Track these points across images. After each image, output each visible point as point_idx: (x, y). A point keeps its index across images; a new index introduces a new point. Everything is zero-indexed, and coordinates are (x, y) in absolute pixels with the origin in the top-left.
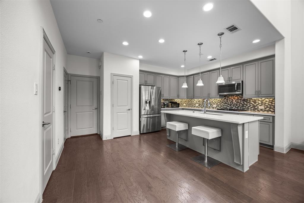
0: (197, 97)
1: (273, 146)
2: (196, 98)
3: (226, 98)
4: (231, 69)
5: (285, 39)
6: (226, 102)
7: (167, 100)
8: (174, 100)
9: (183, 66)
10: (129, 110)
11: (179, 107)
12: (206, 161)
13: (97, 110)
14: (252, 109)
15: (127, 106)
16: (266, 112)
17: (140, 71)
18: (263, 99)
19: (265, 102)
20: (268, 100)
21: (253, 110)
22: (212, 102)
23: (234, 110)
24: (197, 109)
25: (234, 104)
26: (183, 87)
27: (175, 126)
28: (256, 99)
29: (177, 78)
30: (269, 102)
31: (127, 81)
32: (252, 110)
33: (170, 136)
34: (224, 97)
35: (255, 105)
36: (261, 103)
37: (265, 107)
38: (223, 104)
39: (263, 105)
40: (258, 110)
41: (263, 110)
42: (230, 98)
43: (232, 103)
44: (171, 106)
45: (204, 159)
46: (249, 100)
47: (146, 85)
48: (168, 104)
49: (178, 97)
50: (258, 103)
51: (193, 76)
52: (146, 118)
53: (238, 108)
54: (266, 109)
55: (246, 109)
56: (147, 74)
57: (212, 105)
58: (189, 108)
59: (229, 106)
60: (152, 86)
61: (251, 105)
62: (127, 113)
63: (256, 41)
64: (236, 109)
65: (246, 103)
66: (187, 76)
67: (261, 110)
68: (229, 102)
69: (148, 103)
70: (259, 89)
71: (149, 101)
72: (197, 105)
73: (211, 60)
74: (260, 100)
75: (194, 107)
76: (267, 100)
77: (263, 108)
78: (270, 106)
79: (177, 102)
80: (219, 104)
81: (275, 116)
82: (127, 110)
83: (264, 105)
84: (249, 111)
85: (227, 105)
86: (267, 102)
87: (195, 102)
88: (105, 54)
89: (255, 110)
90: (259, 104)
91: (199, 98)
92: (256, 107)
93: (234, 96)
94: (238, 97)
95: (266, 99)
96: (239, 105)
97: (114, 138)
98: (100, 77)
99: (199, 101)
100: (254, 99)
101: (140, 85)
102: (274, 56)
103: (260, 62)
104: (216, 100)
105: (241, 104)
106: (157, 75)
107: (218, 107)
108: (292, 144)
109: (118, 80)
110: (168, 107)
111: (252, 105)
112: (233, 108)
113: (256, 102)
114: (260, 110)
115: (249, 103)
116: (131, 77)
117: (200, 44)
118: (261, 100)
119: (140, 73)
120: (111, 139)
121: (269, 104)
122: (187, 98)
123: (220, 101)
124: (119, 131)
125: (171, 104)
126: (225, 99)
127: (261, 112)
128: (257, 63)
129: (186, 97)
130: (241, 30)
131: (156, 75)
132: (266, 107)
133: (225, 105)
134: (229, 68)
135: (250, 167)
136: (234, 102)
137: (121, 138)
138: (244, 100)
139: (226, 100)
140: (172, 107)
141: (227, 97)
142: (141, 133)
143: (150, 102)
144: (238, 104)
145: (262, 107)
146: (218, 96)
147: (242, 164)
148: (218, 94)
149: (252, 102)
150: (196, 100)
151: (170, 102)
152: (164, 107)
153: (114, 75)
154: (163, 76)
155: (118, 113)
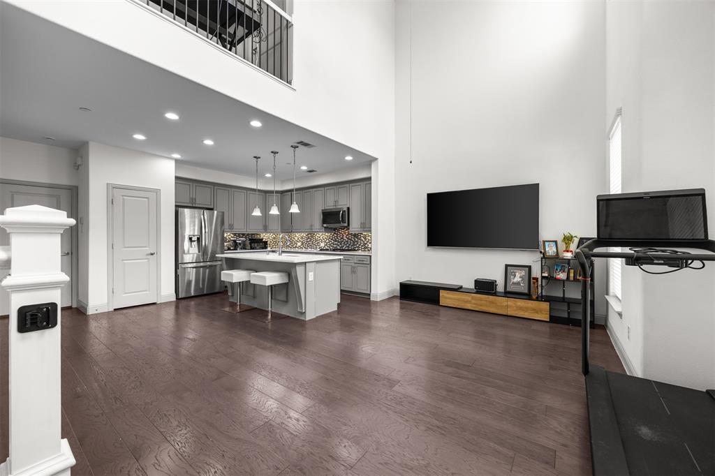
0: (299, 231)
1: (369, 295)
2: (297, 232)
6: (335, 238)
7: (243, 234)
8: (260, 235)
9: (268, 175)
10: (152, 254)
11: (266, 248)
12: (270, 317)
13: (70, 255)
15: (146, 247)
17: (177, 178)
22: (319, 239)
24: (300, 251)
26: (254, 214)
27: (232, 275)
31: (146, 199)
33: (233, 296)
34: (334, 230)
38: (332, 241)
42: (340, 232)
43: (342, 240)
44: (249, 246)
45: (267, 316)
46: (359, 235)
47: (194, 205)
48: (243, 242)
49: (266, 229)
51: (290, 193)
52: (194, 269)
53: (348, 247)
56: (194, 185)
58: (288, 250)
59: (339, 244)
60: (207, 208)
62: (146, 260)
66: (282, 192)
68: (339, 238)
69: (194, 241)
71: (196, 237)
72: (299, 244)
75: (296, 247)
79: (262, 239)
80: (328, 241)
81: (372, 256)
82: (148, 255)
84: (360, 251)
85: (337, 243)
87: (296, 238)
88: (92, 145)
91: (302, 232)
93: (345, 230)
97: (115, 310)
98: (77, 187)
99: (302, 238)
101: (176, 206)
102: (370, 179)
103: (365, 183)
104: (324, 236)
105: (351, 242)
106: (219, 188)
107: (326, 247)
108: (396, 291)
109: (125, 197)
110: (244, 248)
115: (360, 239)
116: (157, 192)
117: (274, 153)
119: (177, 182)
120: (107, 311)
122: (282, 232)
123: (329, 237)
124: (126, 295)
125: (250, 244)
126: (334, 233)
128: (362, 183)
129: (279, 231)
131: (216, 188)
133: (335, 243)
134: (335, 187)
137: (134, 309)
138: (354, 235)
139: (335, 235)
140: (252, 248)
142: (180, 297)
143: (198, 239)
146: (324, 230)
147: (303, 311)
148: (323, 226)
150: (297, 235)
151: (250, 240)
152: (235, 249)
153: (116, 187)
154: (233, 190)
155: (125, 262)
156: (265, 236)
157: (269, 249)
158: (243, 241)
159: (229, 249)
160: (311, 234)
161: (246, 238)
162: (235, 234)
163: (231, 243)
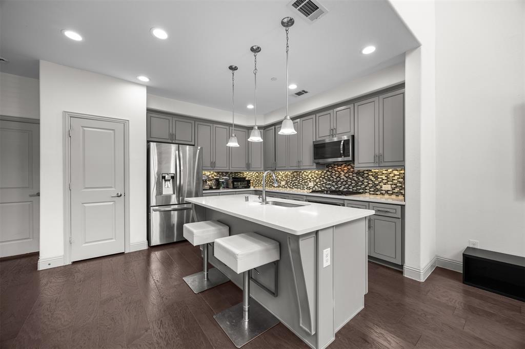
0: (283, 168)
1: (402, 266)
2: (281, 170)
3: (330, 170)
4: (335, 113)
5: (422, 47)
6: (329, 176)
8: (243, 173)
9: (250, 107)
10: (119, 196)
11: (249, 187)
12: (245, 321)
14: (371, 190)
15: (111, 187)
16: (394, 197)
17: (149, 111)
18: (389, 170)
19: (393, 177)
20: (398, 174)
21: (373, 193)
22: (307, 177)
23: (342, 193)
24: (283, 190)
25: (342, 180)
28: (377, 171)
29: (247, 131)
30: (398, 177)
31: (112, 131)
32: (371, 193)
34: (327, 167)
35: (377, 182)
36: (386, 178)
37: (393, 186)
38: (324, 180)
39: (389, 183)
40: (382, 192)
41: (389, 192)
42: (336, 169)
43: (338, 179)
44: (232, 185)
46: (367, 172)
49: (248, 167)
50: (381, 180)
51: (273, 127)
53: (348, 188)
54: (394, 191)
55: (363, 191)
56: (174, 119)
57: (307, 184)
59: (334, 184)
60: (179, 144)
61: (369, 182)
62: (112, 203)
63: (369, 50)
64: (345, 190)
65: (361, 179)
66: (265, 128)
67: (387, 192)
68: (335, 178)
69: (168, 180)
70: (381, 152)
71: (170, 176)
72: (283, 183)
73: (299, 94)
74: (384, 172)
75: (279, 186)
76: (396, 172)
77: (390, 189)
78: (400, 185)
79: (245, 178)
80: (318, 180)
81: (404, 205)
82: (113, 197)
83: (391, 183)
84: (367, 195)
85: (331, 182)
86: (396, 177)
87: (279, 177)
88: (43, 64)
89: (377, 193)
90: (384, 181)
91: (287, 170)
92: (377, 187)
93: (343, 166)
94: (349, 167)
95: (394, 172)
96: (350, 183)
97: (74, 263)
99: (286, 176)
100: (375, 171)
101: (148, 142)
103: (381, 97)
104: (313, 174)
105: (353, 182)
106: (199, 123)
107: (316, 187)
108: (437, 259)
109: (86, 129)
110: (225, 187)
111: (371, 182)
112: (341, 189)
113: (379, 177)
114: (384, 192)
115: (367, 178)
116: (125, 123)
117: (256, 50)
118: (386, 172)
119: (150, 115)
120: (63, 265)
121: (400, 180)
122: (266, 170)
123: (320, 175)
124: (87, 245)
125: (233, 182)
126: (328, 171)
127: (387, 196)
128: (376, 99)
129: (263, 168)
130: (328, 12)
131: (197, 123)
132: (395, 186)
133: (328, 182)
134: (331, 111)
135: (337, 335)
136: (343, 177)
138: (358, 173)
139: (329, 173)
140: (234, 188)
141: (330, 168)
142: (152, 245)
143: (173, 178)
144: (349, 180)
145: (387, 187)
146: (315, 166)
147: (313, 333)
148: (314, 161)
149: (371, 177)
150: (281, 174)
151: (233, 178)
152: (218, 188)
153: (73, 116)
154: (215, 125)
155: (85, 205)
156: (248, 175)
157: (252, 188)
158: (226, 180)
159: (211, 188)
160: (297, 172)
161: (229, 176)
162: (218, 173)
163: (213, 182)
